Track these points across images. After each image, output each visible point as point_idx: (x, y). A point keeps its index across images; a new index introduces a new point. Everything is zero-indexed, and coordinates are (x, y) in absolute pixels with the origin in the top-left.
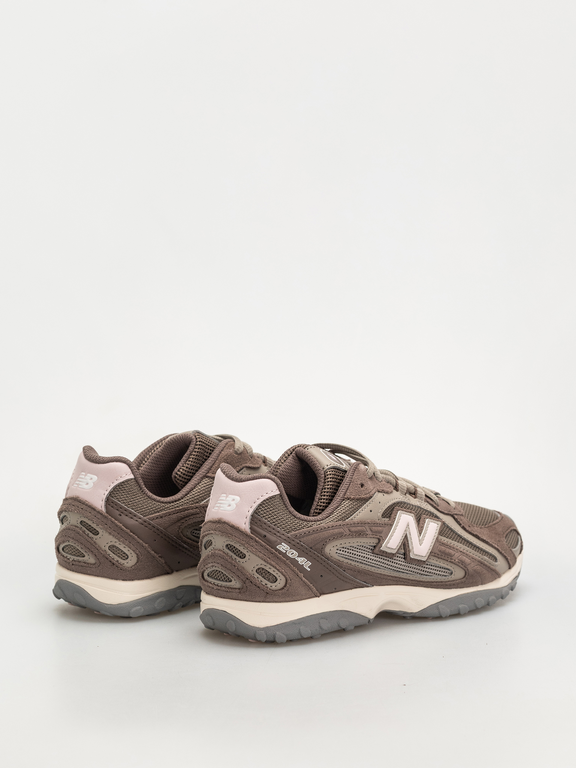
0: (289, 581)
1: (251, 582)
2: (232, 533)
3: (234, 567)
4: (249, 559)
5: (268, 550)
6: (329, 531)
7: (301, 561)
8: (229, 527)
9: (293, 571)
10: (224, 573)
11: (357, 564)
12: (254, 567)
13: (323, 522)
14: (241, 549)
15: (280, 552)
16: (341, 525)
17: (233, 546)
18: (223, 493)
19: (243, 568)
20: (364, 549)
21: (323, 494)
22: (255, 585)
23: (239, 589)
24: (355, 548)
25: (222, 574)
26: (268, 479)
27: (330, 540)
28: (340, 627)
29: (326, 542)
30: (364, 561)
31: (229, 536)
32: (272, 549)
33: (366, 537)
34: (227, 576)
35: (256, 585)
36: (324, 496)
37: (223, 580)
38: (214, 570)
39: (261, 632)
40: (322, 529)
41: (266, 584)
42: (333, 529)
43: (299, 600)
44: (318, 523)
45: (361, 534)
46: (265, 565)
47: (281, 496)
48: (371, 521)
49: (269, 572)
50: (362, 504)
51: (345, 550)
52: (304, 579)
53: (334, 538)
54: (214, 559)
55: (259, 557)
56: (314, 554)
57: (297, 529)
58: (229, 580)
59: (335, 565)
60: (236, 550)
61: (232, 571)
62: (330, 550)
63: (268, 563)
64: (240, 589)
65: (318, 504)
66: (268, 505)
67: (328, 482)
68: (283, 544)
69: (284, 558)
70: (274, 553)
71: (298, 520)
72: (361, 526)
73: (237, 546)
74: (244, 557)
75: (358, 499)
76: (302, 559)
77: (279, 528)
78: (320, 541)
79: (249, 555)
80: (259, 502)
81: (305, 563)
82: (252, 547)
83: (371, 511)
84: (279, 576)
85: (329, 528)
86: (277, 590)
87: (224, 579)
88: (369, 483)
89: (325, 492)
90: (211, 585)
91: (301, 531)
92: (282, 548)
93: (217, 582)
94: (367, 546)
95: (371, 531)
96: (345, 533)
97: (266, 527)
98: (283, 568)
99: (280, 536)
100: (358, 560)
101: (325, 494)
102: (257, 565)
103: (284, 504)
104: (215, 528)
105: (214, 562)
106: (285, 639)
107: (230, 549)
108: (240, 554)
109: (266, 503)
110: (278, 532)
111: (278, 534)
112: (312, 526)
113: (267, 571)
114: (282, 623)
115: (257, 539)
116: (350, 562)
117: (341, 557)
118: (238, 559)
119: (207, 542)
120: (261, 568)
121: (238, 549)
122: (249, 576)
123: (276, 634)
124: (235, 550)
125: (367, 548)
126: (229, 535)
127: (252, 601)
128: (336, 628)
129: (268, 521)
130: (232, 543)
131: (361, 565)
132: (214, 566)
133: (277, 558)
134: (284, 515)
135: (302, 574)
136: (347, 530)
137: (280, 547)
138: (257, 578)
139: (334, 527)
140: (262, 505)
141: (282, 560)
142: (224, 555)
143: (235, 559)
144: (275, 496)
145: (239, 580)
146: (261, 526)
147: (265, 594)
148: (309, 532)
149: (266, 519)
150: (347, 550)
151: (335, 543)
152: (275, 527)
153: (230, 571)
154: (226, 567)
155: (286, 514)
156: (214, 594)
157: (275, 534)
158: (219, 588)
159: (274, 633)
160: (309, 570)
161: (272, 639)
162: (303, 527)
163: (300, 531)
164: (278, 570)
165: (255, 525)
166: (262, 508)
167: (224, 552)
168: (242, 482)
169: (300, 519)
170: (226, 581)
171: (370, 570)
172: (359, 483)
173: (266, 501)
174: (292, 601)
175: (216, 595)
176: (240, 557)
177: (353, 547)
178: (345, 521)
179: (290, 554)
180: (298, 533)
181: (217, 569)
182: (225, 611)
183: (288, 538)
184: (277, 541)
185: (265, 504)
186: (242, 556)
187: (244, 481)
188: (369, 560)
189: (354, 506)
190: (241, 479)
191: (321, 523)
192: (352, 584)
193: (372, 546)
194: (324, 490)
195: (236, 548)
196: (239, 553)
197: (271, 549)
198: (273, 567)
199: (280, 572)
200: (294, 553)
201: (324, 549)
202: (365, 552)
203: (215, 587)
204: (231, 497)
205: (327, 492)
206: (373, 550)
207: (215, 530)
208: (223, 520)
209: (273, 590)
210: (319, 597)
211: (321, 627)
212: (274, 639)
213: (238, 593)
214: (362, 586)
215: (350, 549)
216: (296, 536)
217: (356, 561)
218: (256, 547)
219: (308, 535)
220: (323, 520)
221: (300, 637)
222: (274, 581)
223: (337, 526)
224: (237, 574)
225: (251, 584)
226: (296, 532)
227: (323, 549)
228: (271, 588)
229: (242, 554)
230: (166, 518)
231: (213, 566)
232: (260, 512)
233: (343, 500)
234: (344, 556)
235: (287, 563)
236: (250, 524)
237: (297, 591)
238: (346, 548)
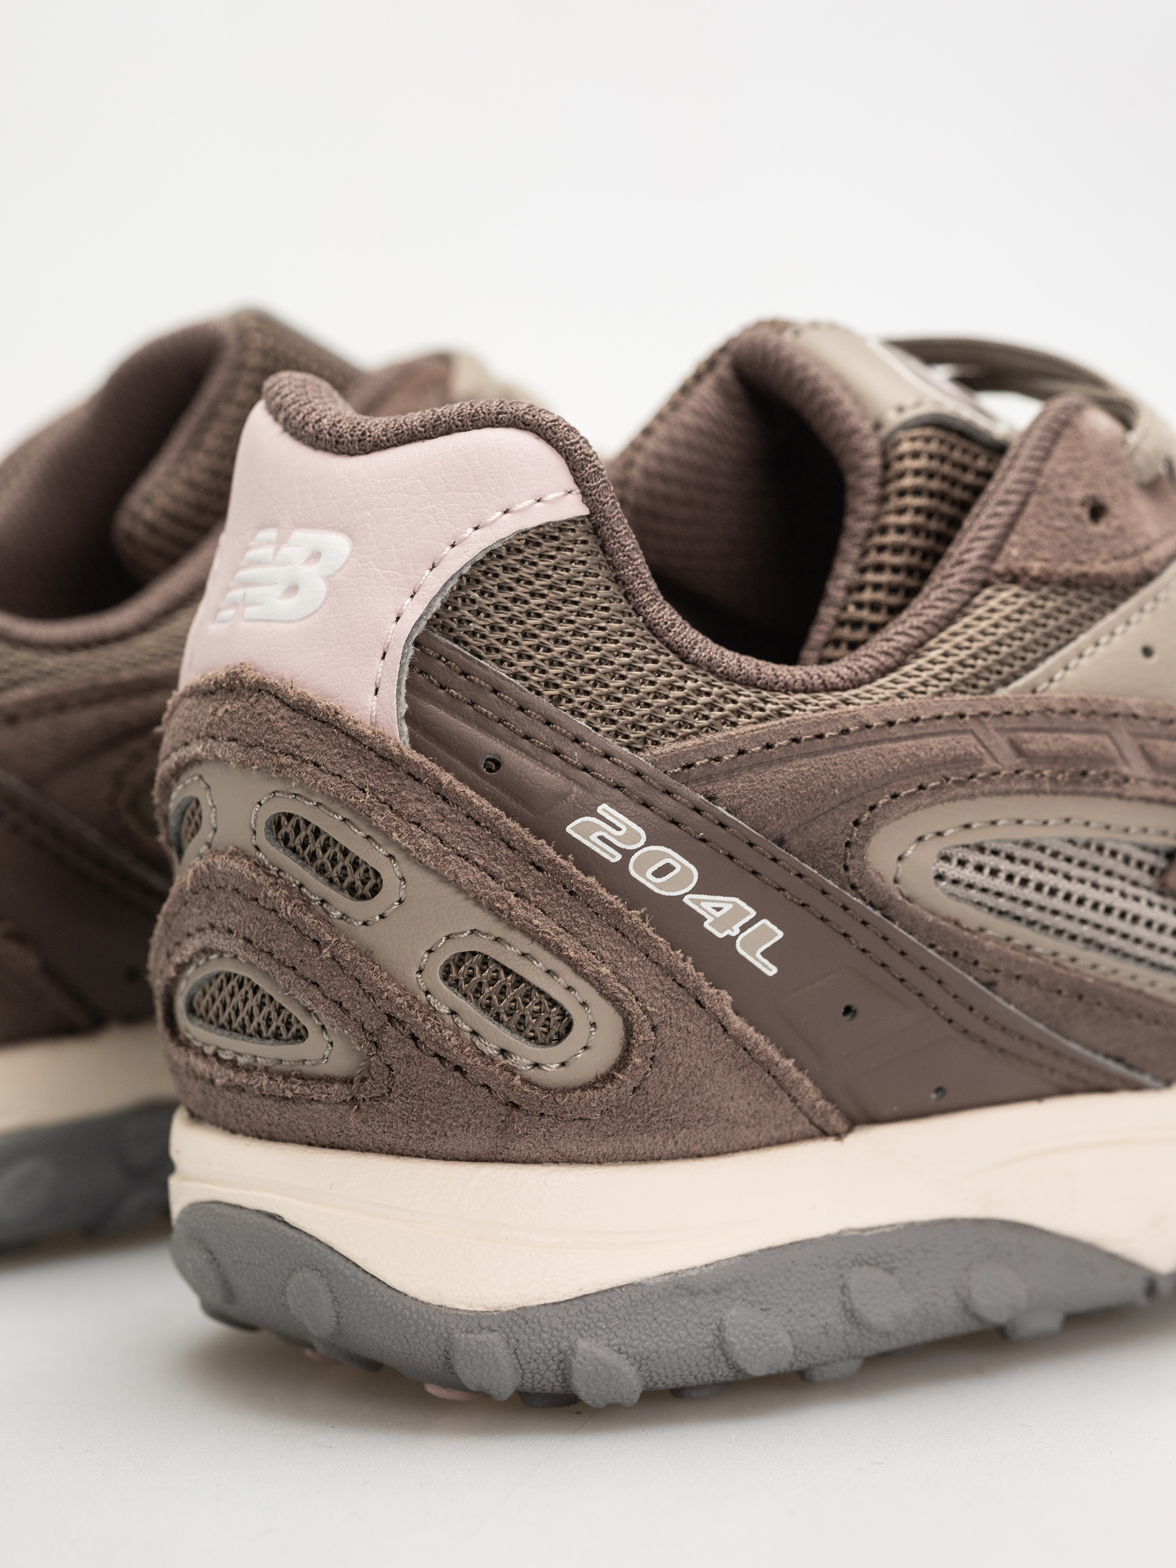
0: (646, 1036)
1: (414, 1038)
2: (298, 747)
3: (312, 949)
4: (400, 901)
5: (513, 849)
6: (892, 746)
7: (718, 914)
8: (283, 711)
9: (670, 972)
10: (266, 987)
11: (1066, 949)
12: (430, 951)
13: (856, 696)
14: (352, 839)
15: (587, 860)
16: (962, 716)
17: (307, 823)
18: (262, 527)
19: (368, 955)
20: (1107, 862)
21: (873, 557)
22: (436, 1055)
23: (348, 1081)
24: (1055, 855)
25: (255, 993)
26: (518, 427)
27: (895, 796)
28: (975, 1316)
29: (872, 808)
30: (1111, 931)
31: (281, 766)
32: (534, 842)
33: (1120, 796)
34: (280, 1009)
35: (442, 1053)
36: (879, 568)
37: (259, 1033)
38: (217, 976)
39: (484, 1336)
40: (845, 731)
41: (503, 1052)
42: (914, 737)
43: (716, 1153)
44: (828, 698)
45: (1084, 774)
46: (497, 939)
47: (595, 530)
48: (1146, 707)
49: (520, 980)
50: (1095, 610)
51: (990, 861)
52: (737, 1023)
53: (921, 787)
54: (207, 906)
55: (459, 888)
56: (800, 875)
57: (692, 726)
58: (293, 1030)
59: (932, 946)
60: (324, 850)
61: (302, 977)
62: (900, 858)
63: (511, 923)
64: (352, 1082)
65: (845, 616)
66: (518, 580)
67: (902, 493)
68: (603, 809)
69: (611, 891)
70: (551, 861)
71: (700, 678)
72: (1090, 731)
73: (331, 824)
74: (375, 891)
75: (1069, 583)
76: (728, 903)
77: (583, 715)
78: (834, 803)
79: (403, 879)
80: (457, 561)
81: (743, 929)
82: (419, 825)
83: (1147, 652)
84: (584, 1004)
85: (893, 730)
86: (574, 1089)
87: (263, 1028)
88: (1141, 505)
89: (881, 549)
90: (201, 1066)
91: (718, 735)
92: (601, 838)
93: (232, 1045)
94: (1124, 849)
95: (1150, 759)
96: (989, 764)
97: (504, 711)
98: (606, 954)
99: (589, 762)
100: (1072, 927)
101: (886, 558)
102: (448, 937)
103: (617, 580)
104: (210, 725)
105: (212, 927)
106: (632, 1385)
107: (291, 844)
108: (349, 870)
109: (505, 568)
110: (577, 741)
111: (576, 754)
112: (788, 715)
113: (508, 972)
114: (612, 1289)
115: (446, 778)
116: (1023, 935)
117: (969, 901)
118: (341, 902)
119: (183, 813)
120: (474, 953)
121: (336, 842)
122: (399, 1000)
123: (574, 1352)
124: (319, 853)
125: (1127, 860)
126: (284, 760)
127: (429, 1156)
128: (952, 1323)
129: (515, 676)
130: (302, 810)
131: (1090, 956)
132: (212, 952)
133: (571, 893)
134: (616, 642)
135: (724, 993)
136: (1000, 744)
137: (587, 831)
138: (453, 1013)
139: (920, 724)
140: (478, 581)
141: (599, 909)
142: (261, 879)
143: (323, 901)
144: (561, 530)
145: (345, 1025)
146: (472, 704)
147: (502, 1109)
148: (769, 746)
149: (501, 662)
150: (1005, 866)
151: (926, 820)
152: (561, 712)
153: (290, 976)
154: (270, 954)
155: (626, 639)
156: (221, 1120)
157: (557, 753)
158: (241, 1078)
159: (564, 1345)
160: (771, 970)
161: (549, 1381)
162: (734, 719)
163: (708, 737)
164: (575, 966)
165: (438, 702)
166: (476, 595)
167: (258, 864)
168: (367, 453)
169: (713, 673)
170: (277, 1036)
171: (1148, 990)
172: (1078, 493)
173: (500, 557)
174: (673, 1157)
175: (233, 1123)
176: (352, 891)
177: (1042, 849)
178: (993, 696)
179: (649, 874)
180: (698, 749)
181: (228, 967)
182: (273, 1217)
183: (638, 774)
184: (564, 796)
185: (496, 575)
186: (364, 883)
187: (378, 446)
188: (1139, 930)
189: (1047, 616)
190: (364, 434)
191: (846, 702)
192: (1038, 1065)
193: (1156, 852)
194: (878, 540)
195: (328, 838)
196: (344, 868)
197: (532, 840)
198: (546, 945)
199: (585, 977)
200: (673, 868)
201: (863, 847)
202: (1115, 883)
203: (222, 1076)
204: (305, 538)
205: (897, 550)
206: (1164, 872)
207: (213, 738)
208: (250, 676)
209: (546, 1090)
210: (838, 1136)
211: (851, 1315)
212: (565, 1380)
213: (342, 1109)
214: (1102, 1081)
215: (1025, 862)
216: (689, 766)
217: (1060, 932)
218: (440, 828)
219: (760, 764)
220: (854, 687)
221: (723, 1373)
222: (553, 1033)
223: (939, 717)
224: (332, 994)
225: (416, 1052)
226: (689, 743)
227: (854, 847)
228: (534, 1074)
229: (361, 870)
230: (42, 728)
231: (206, 951)
232: (469, 622)
233: (985, 584)
234: (989, 900)
235: (633, 927)
236: (404, 691)
237: (697, 1098)
238: (995, 853)
